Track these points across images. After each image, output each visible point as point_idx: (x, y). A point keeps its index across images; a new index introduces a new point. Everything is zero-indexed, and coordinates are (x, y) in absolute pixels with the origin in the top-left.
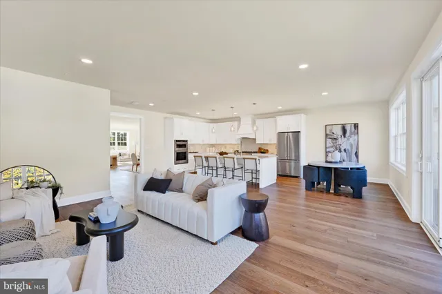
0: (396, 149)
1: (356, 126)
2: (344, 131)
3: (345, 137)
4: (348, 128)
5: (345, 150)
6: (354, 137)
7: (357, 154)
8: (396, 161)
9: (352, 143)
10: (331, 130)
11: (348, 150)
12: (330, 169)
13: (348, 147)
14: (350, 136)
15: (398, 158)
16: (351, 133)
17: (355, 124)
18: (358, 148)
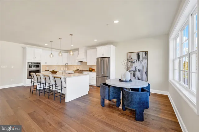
0: (174, 70)
1: (146, 53)
2: (139, 57)
3: (139, 61)
4: (141, 54)
5: (139, 70)
6: (145, 61)
7: (146, 73)
8: (173, 79)
9: (144, 65)
10: (130, 56)
11: (141, 70)
12: (122, 89)
13: (141, 68)
14: (142, 60)
15: (175, 77)
16: (143, 58)
17: (145, 52)
18: (147, 69)
